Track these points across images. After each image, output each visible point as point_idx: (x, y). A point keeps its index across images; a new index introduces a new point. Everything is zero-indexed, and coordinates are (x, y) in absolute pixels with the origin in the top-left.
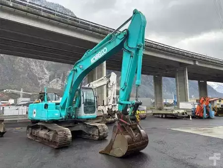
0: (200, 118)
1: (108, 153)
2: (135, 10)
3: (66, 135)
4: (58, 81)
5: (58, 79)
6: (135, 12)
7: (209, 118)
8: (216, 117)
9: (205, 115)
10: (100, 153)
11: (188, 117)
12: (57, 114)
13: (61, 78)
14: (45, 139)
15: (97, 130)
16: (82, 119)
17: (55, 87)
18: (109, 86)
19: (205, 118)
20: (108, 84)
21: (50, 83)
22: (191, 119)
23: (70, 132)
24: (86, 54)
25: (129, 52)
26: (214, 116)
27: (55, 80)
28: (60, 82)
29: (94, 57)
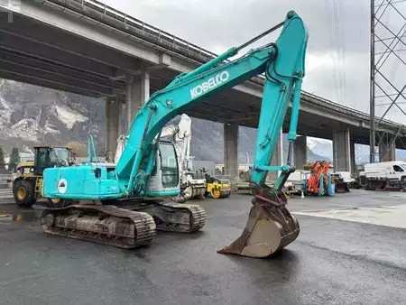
0: (315, 195)
1: (238, 253)
2: (292, 12)
3: (146, 224)
4: (29, 124)
5: (32, 120)
6: (291, 16)
7: (327, 195)
8: (337, 194)
9: (322, 190)
10: (219, 252)
11: (299, 194)
12: (114, 188)
13: (38, 118)
14: (96, 234)
15: (187, 216)
16: (159, 196)
17: (23, 136)
18: (177, 139)
19: (322, 196)
20: (174, 135)
21: (13, 127)
22: (303, 196)
23: (152, 218)
24: (177, 79)
25: (279, 83)
26: (333, 192)
27: (24, 121)
28: (35, 126)
29: (199, 86)
